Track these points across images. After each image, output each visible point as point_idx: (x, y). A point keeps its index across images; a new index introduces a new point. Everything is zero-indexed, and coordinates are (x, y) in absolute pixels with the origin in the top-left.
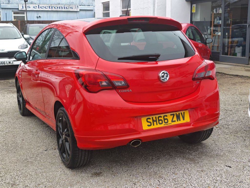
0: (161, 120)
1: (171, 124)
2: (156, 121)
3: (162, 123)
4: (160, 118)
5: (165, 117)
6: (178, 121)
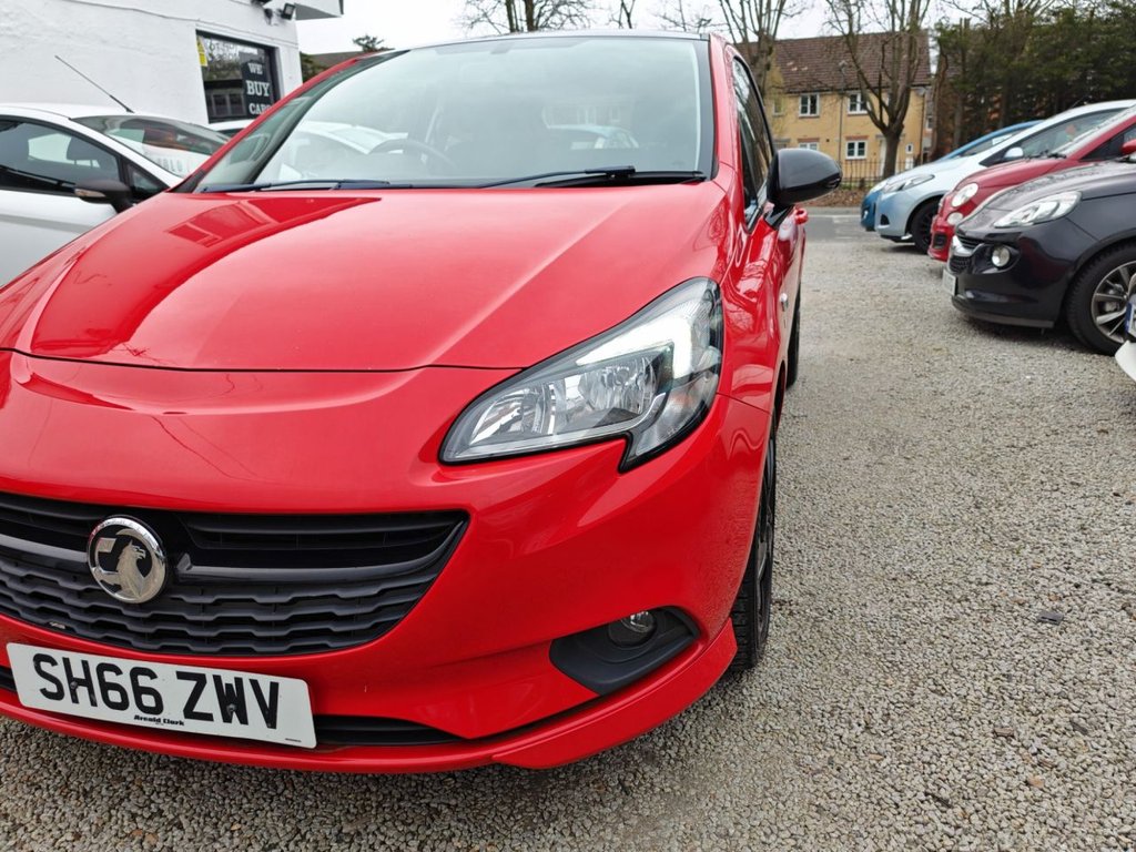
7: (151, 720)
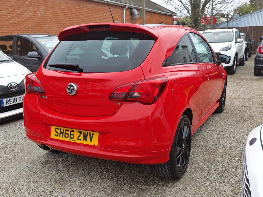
0: (68, 134)
1: (76, 141)
2: (63, 133)
3: (67, 137)
4: (67, 132)
5: (72, 133)
6: (84, 140)
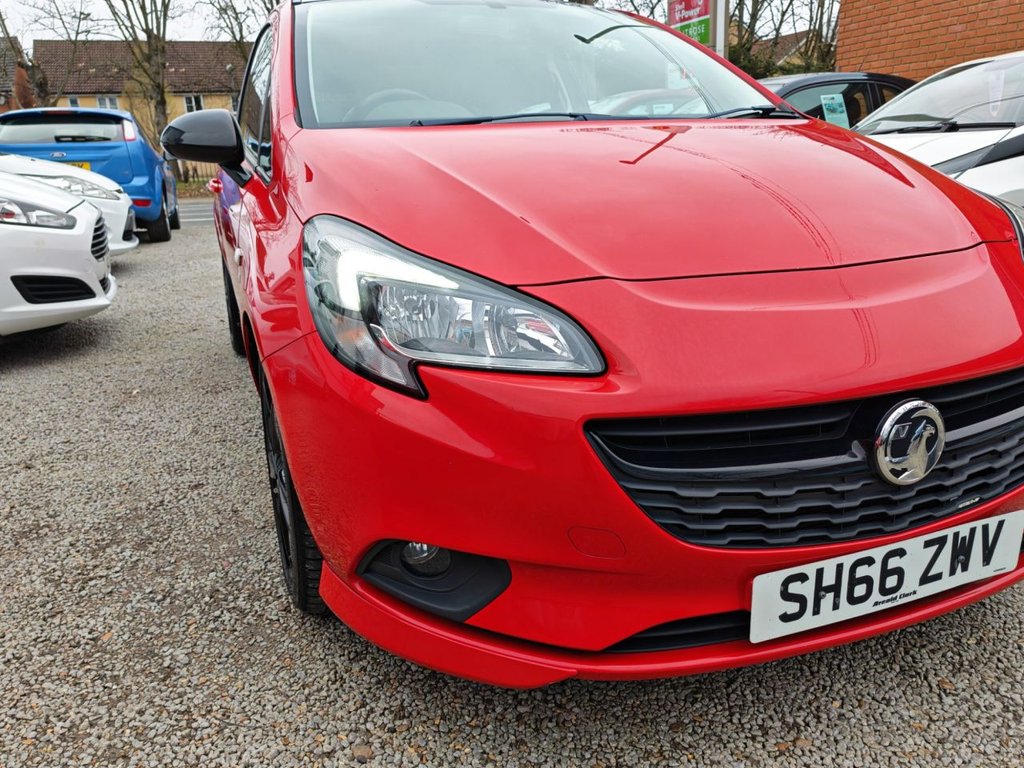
7: (888, 601)
